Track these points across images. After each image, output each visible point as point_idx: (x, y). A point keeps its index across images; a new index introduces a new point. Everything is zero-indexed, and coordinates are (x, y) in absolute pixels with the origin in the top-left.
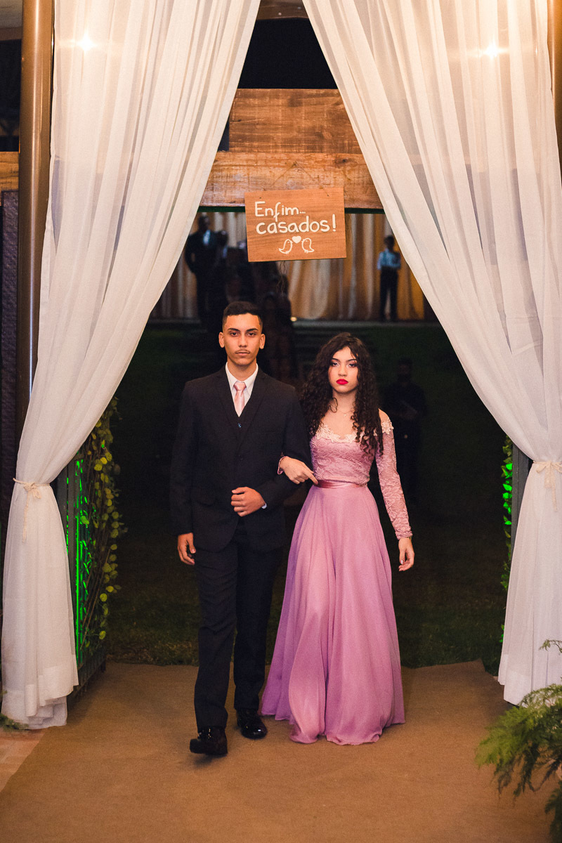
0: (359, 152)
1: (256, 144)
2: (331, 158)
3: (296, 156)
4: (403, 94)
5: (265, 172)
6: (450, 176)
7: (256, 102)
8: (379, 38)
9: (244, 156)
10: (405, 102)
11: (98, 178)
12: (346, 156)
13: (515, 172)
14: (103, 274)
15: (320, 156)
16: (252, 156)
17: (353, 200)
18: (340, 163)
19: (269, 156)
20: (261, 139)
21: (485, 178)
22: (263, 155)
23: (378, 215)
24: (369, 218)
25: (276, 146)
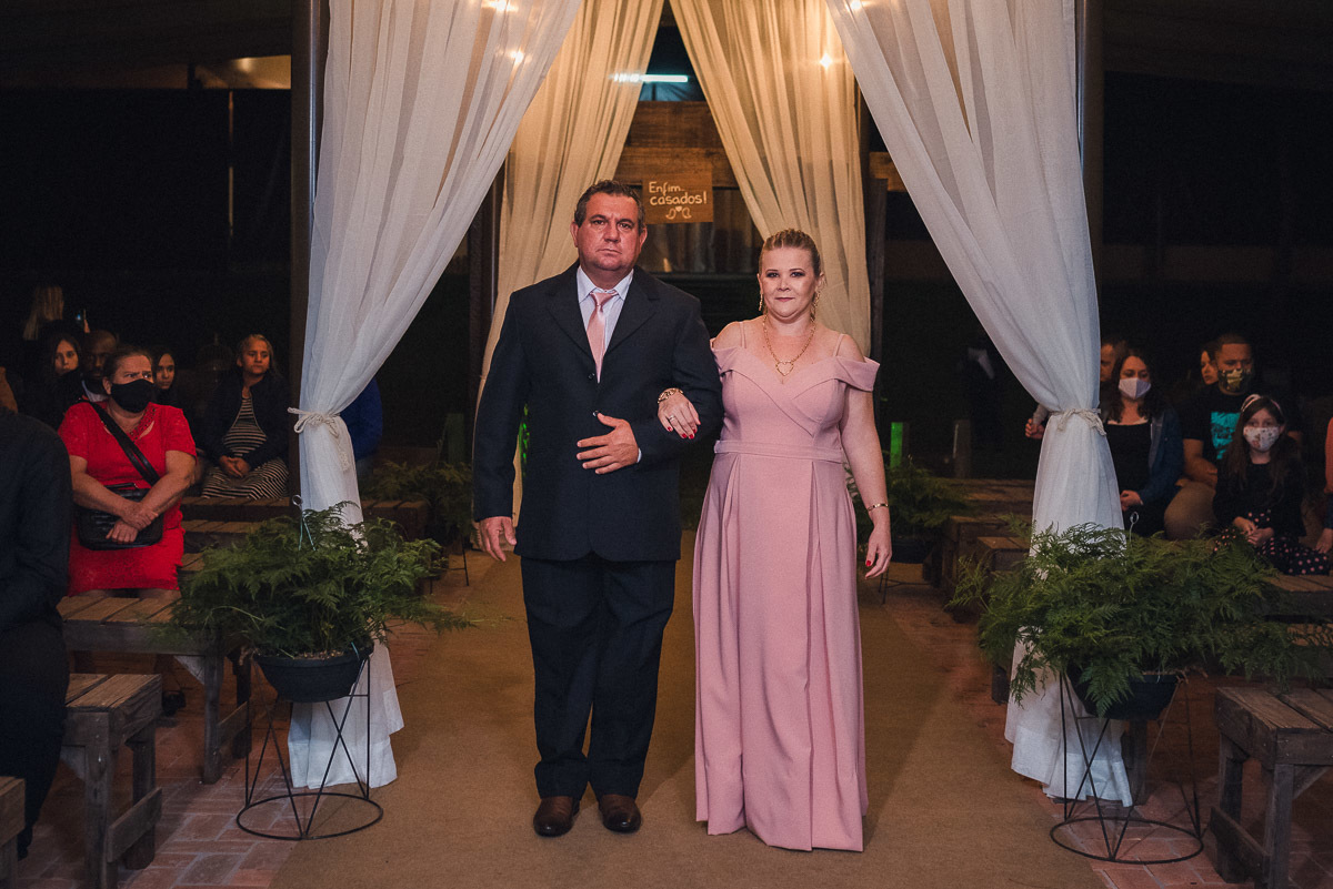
0: (722, 147)
1: (650, 140)
2: (703, 151)
3: (678, 150)
4: (753, 106)
5: (657, 162)
6: (786, 165)
7: (651, 111)
8: (736, 65)
9: (643, 150)
10: (755, 113)
11: (540, 166)
12: (711, 150)
13: (831, 163)
14: (544, 233)
15: (695, 150)
16: (647, 150)
17: (718, 181)
18: (709, 155)
19: (660, 150)
20: (653, 137)
21: (810, 168)
22: (655, 149)
23: (735, 192)
24: (728, 192)
25: (664, 142)
